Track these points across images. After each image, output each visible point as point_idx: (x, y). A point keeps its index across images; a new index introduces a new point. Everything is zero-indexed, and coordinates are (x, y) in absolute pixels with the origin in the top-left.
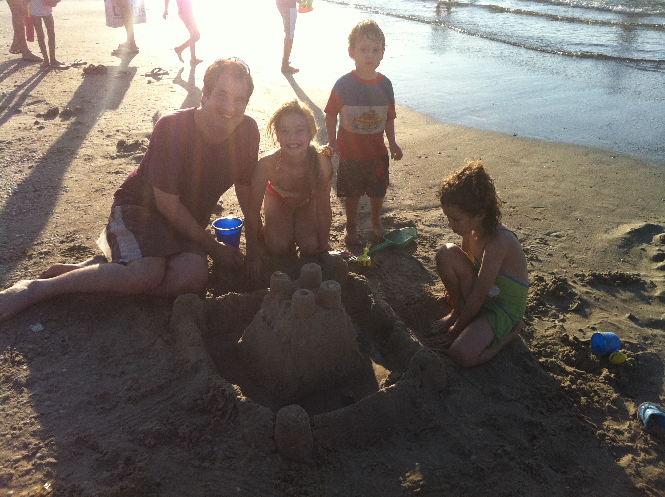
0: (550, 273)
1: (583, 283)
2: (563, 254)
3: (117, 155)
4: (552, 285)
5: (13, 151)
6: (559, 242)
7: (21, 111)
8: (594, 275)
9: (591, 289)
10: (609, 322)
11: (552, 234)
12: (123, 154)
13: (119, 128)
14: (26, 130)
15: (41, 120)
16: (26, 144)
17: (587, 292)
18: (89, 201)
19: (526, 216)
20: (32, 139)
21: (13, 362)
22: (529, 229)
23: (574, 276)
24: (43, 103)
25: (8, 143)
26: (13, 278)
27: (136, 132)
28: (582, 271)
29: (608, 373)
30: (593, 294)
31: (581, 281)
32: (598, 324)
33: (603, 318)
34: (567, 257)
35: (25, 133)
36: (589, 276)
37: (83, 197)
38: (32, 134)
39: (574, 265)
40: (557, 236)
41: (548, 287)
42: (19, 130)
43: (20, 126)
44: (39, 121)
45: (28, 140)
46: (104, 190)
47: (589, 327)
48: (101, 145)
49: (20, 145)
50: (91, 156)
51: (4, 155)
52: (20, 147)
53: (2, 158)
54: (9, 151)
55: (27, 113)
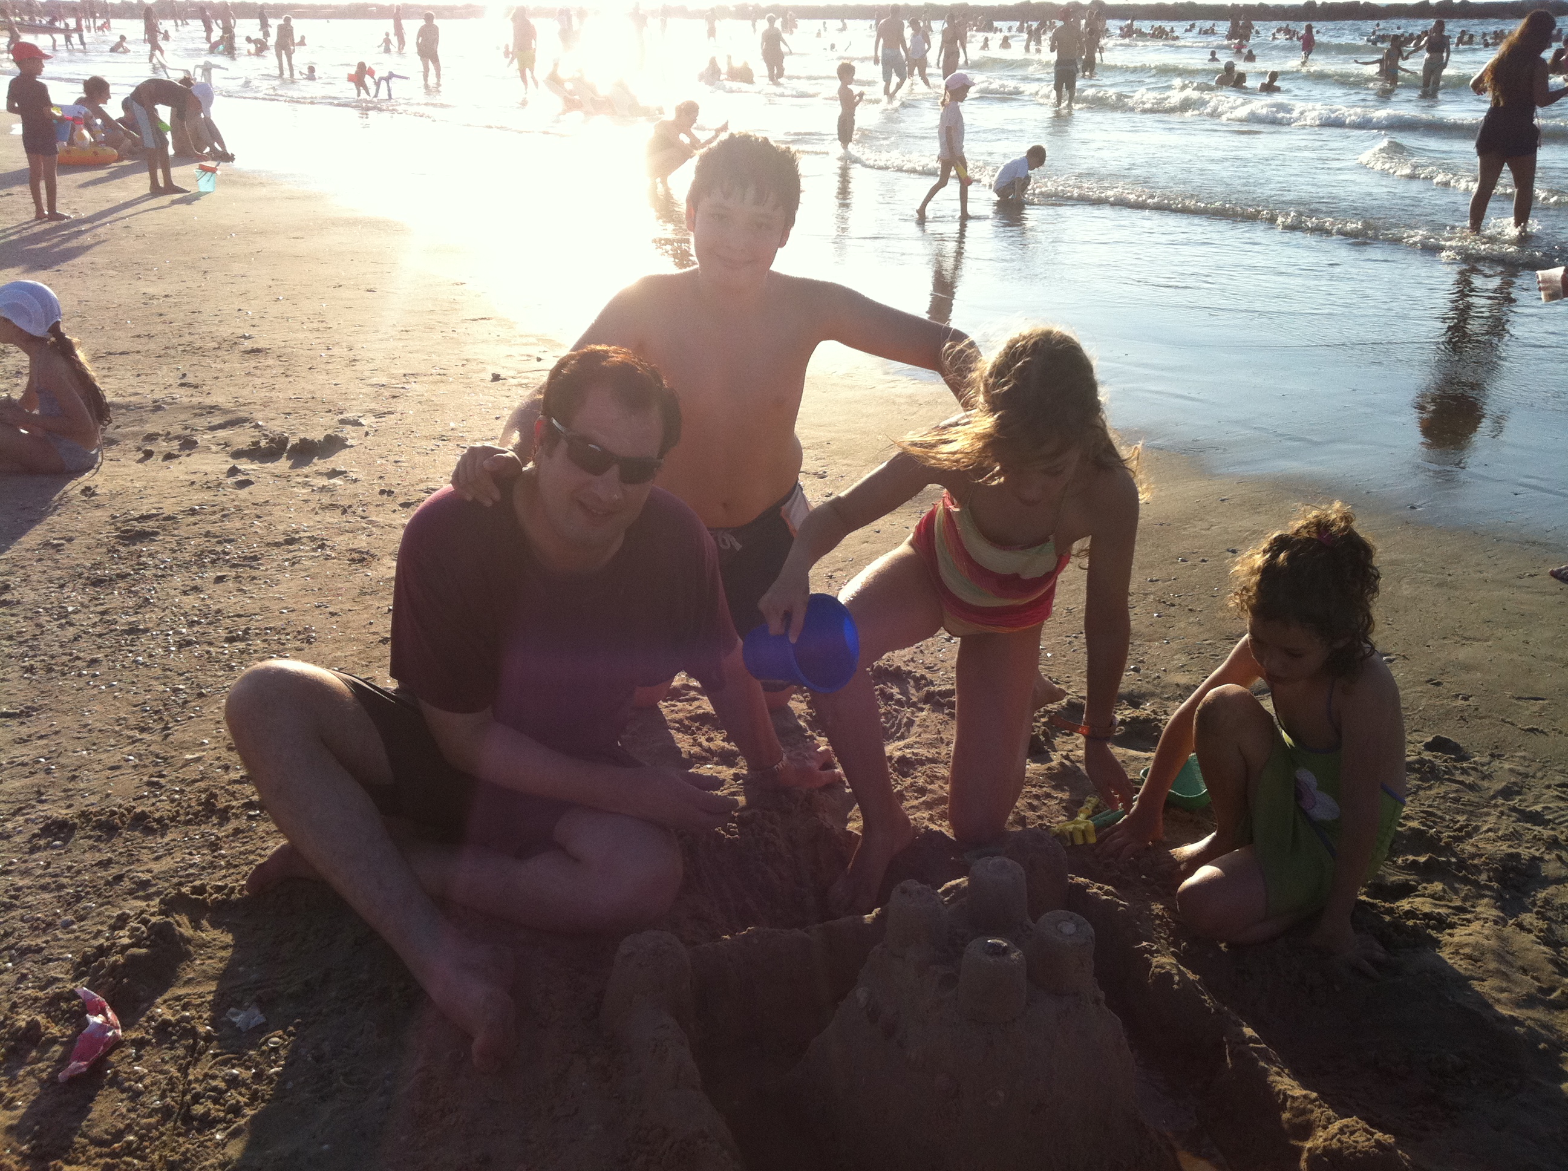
5: (177, 538)
7: (196, 442)
13: (431, 485)
14: (209, 488)
15: (244, 465)
16: (209, 522)
19: (1503, 720)
20: (223, 510)
21: (187, 1118)
24: (246, 424)
25: (166, 519)
35: (207, 496)
38: (224, 499)
42: (190, 489)
43: (193, 478)
44: (240, 467)
45: (214, 513)
49: (195, 524)
50: (367, 553)
51: (158, 548)
52: (195, 528)
53: (150, 555)
54: (168, 539)
55: (209, 449)
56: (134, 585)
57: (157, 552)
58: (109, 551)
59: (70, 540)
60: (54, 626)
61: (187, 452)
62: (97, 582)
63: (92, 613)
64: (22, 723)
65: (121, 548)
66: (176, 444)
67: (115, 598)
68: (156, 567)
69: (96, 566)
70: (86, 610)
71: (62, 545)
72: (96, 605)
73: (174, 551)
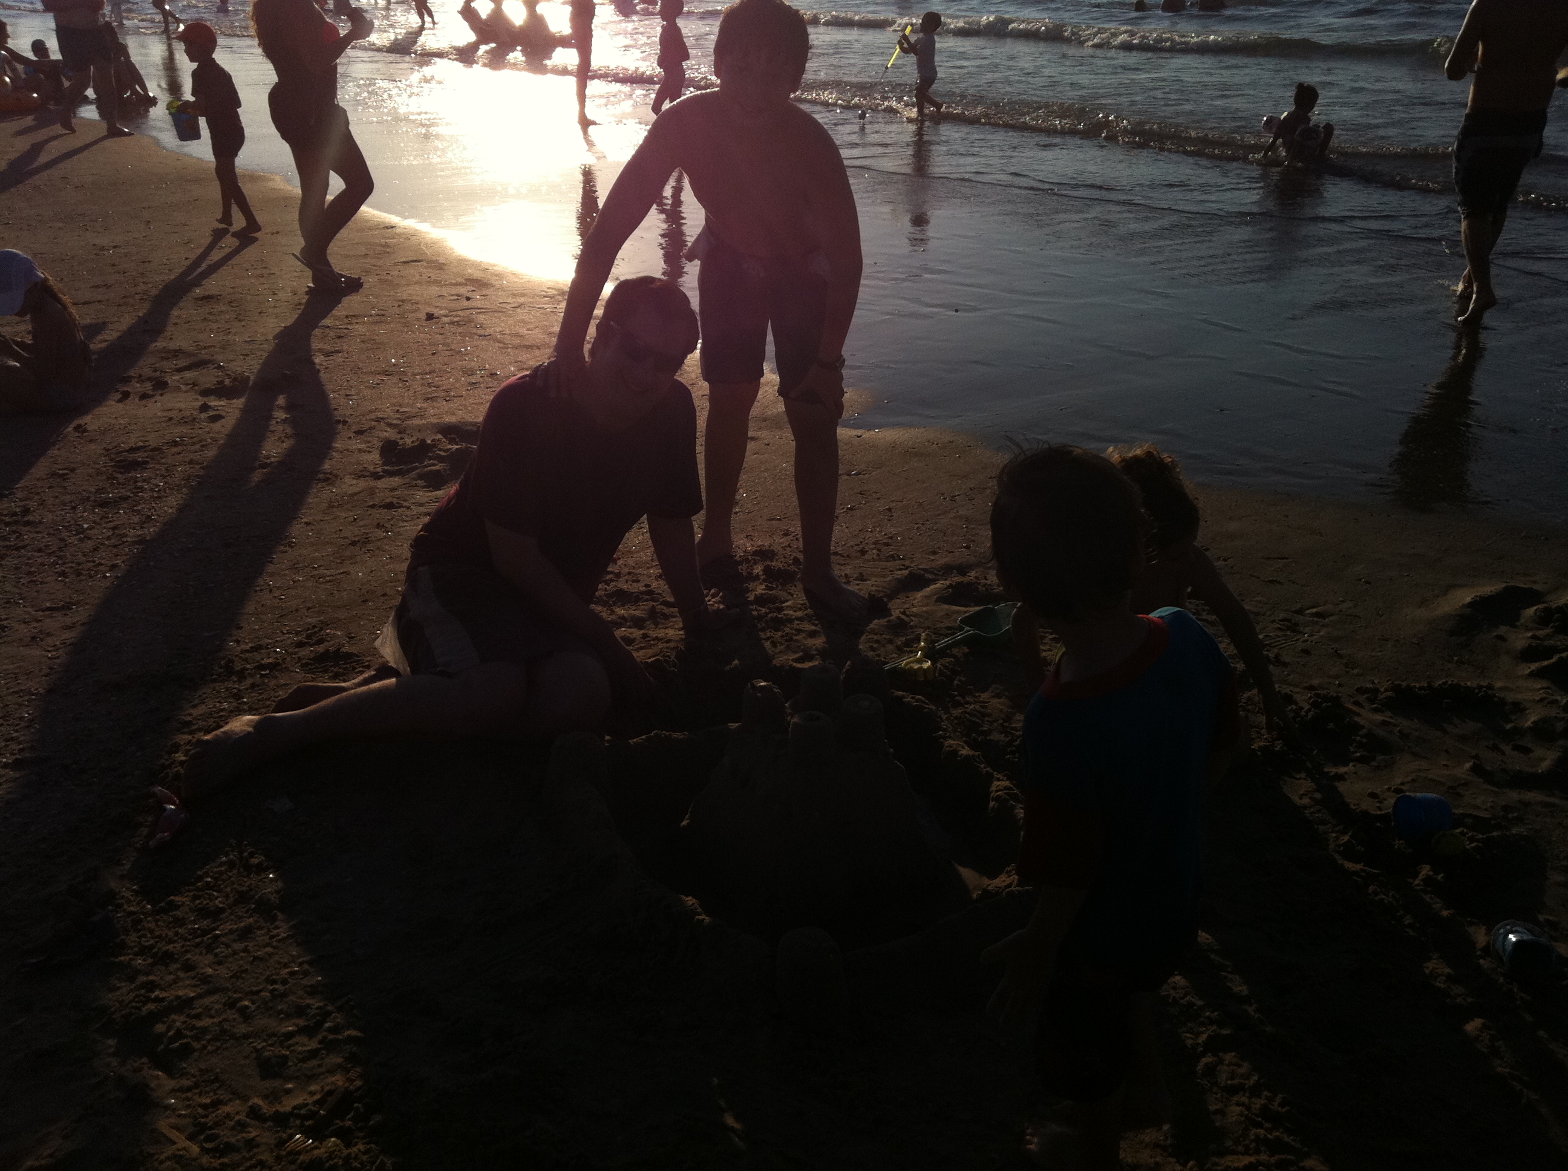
0: (1306, 688)
1: (1375, 705)
2: (1333, 649)
3: (384, 471)
4: (1309, 710)
5: (165, 466)
6: (1323, 626)
7: (167, 383)
8: (1396, 689)
9: (1391, 717)
10: (1430, 779)
11: (1308, 612)
12: (395, 468)
13: (380, 415)
14: (185, 422)
15: (213, 402)
16: (190, 452)
17: (1384, 723)
18: (341, 563)
19: (1251, 575)
20: (201, 441)
22: (1260, 602)
23: (1355, 693)
24: (211, 367)
25: (152, 450)
26: (216, 715)
27: (417, 422)
28: (1373, 683)
29: (1431, 873)
30: (1396, 725)
31: (1372, 701)
32: (1408, 782)
33: (1420, 770)
34: (1341, 657)
35: (185, 429)
36: (1386, 690)
37: (328, 555)
38: (200, 432)
39: (1355, 671)
40: (1317, 615)
41: (1303, 713)
42: (169, 423)
43: (170, 414)
44: (210, 404)
45: (194, 444)
46: (367, 541)
47: (1389, 789)
48: (347, 450)
49: (179, 453)
50: (331, 473)
52: (179, 458)
53: (144, 481)
54: (158, 466)
55: (179, 388)
56: (136, 506)
57: (150, 478)
58: (108, 478)
59: (73, 470)
60: (74, 540)
61: (160, 392)
62: (104, 504)
63: (105, 528)
64: (66, 615)
65: (119, 476)
66: (148, 385)
67: (122, 515)
68: (152, 490)
69: (100, 491)
70: (98, 527)
71: (67, 474)
72: (107, 523)
73: (164, 477)
